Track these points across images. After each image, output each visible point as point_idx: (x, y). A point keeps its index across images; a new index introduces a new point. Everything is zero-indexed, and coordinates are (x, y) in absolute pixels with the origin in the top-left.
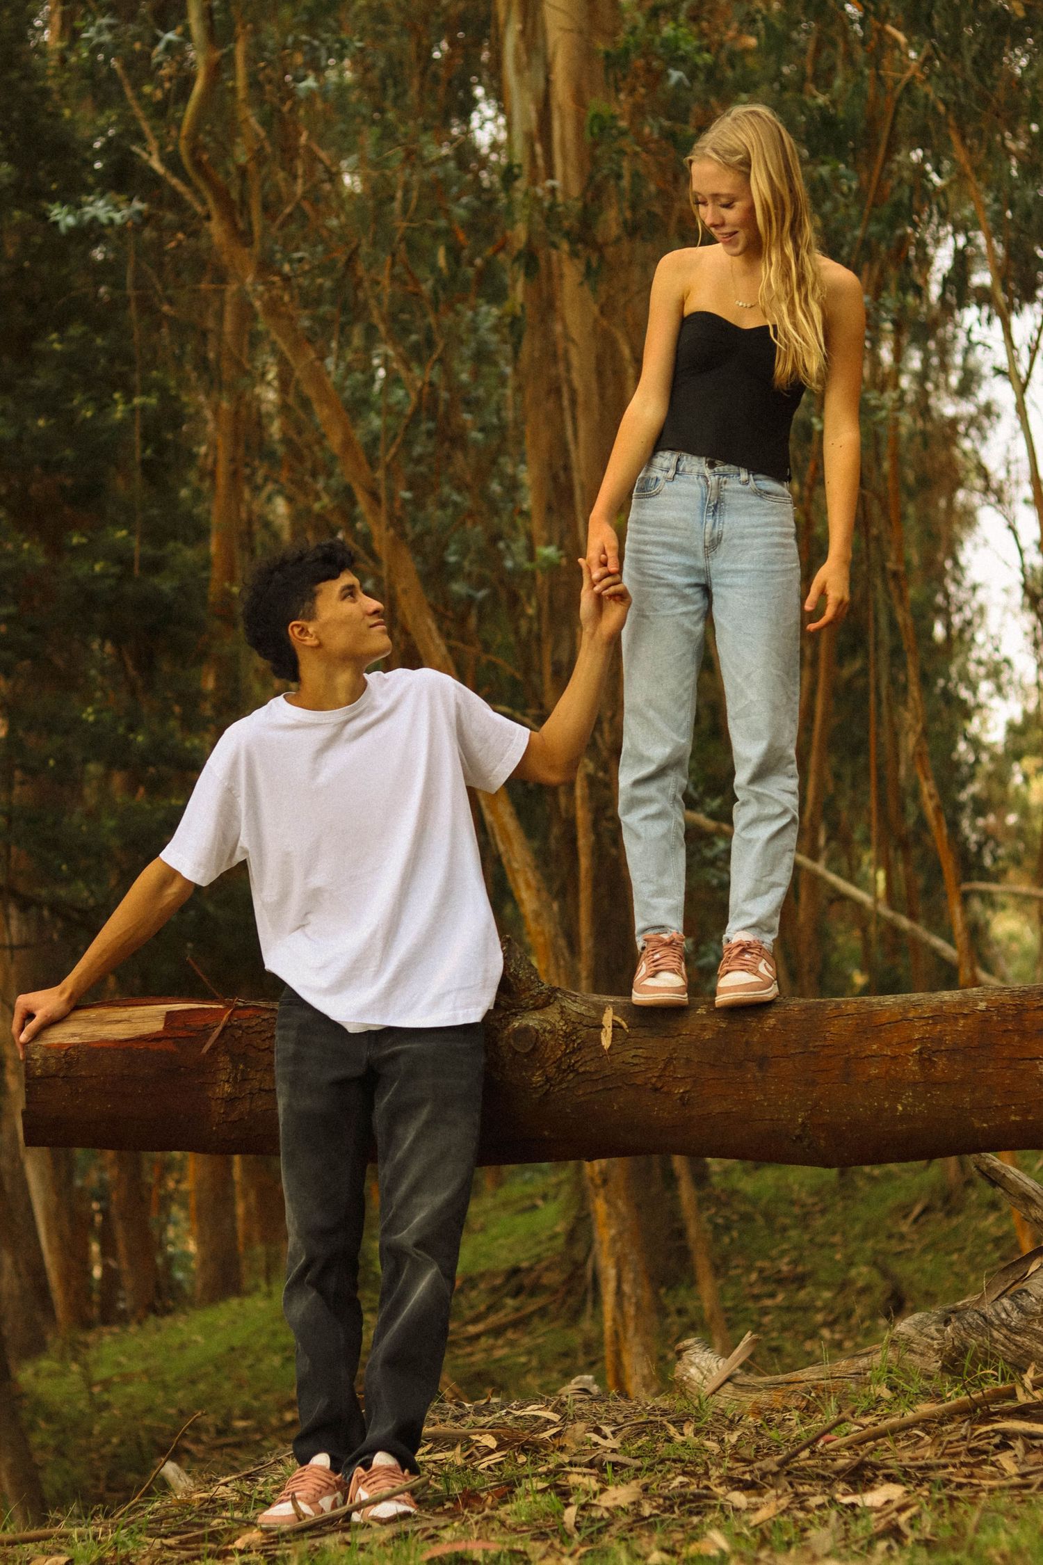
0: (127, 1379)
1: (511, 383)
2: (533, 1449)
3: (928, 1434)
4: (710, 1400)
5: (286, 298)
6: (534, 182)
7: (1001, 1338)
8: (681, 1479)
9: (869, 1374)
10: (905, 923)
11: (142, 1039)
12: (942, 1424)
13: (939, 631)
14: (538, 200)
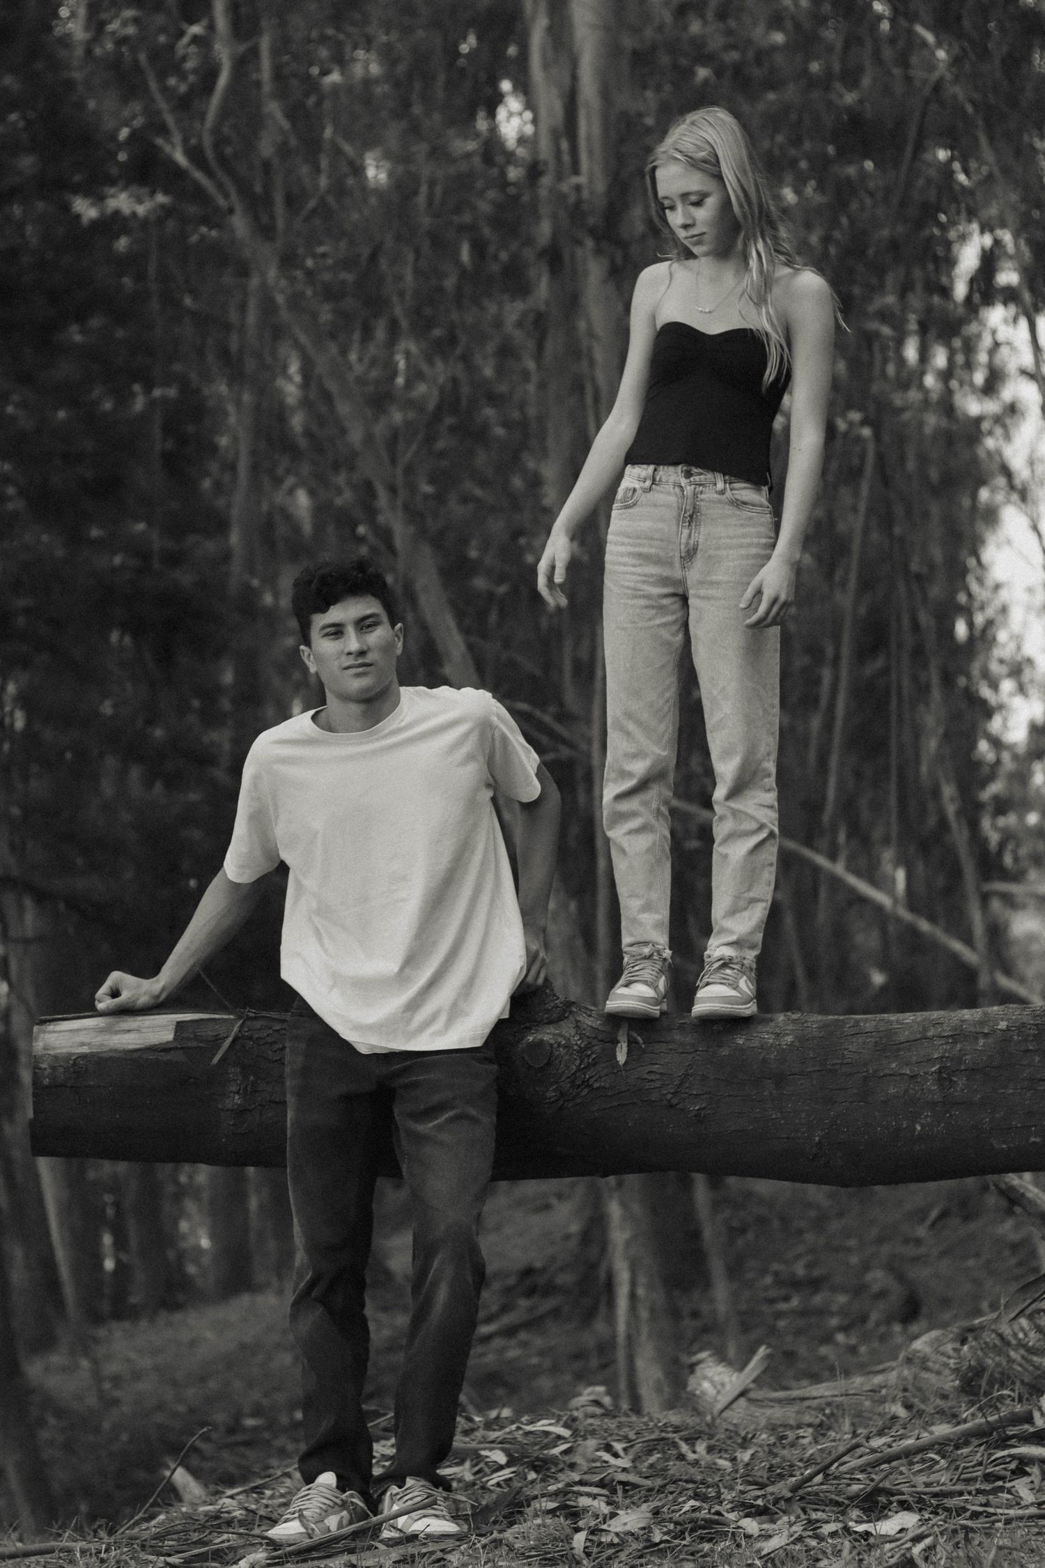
0: (137, 1376)
1: (535, 378)
2: (543, 1466)
3: (943, 1457)
4: (725, 1415)
5: (309, 292)
6: (559, 178)
7: (1019, 1359)
8: (692, 1503)
9: (884, 1392)
10: (924, 926)
11: (152, 1049)
12: (957, 1447)
13: (961, 629)
14: (562, 197)
